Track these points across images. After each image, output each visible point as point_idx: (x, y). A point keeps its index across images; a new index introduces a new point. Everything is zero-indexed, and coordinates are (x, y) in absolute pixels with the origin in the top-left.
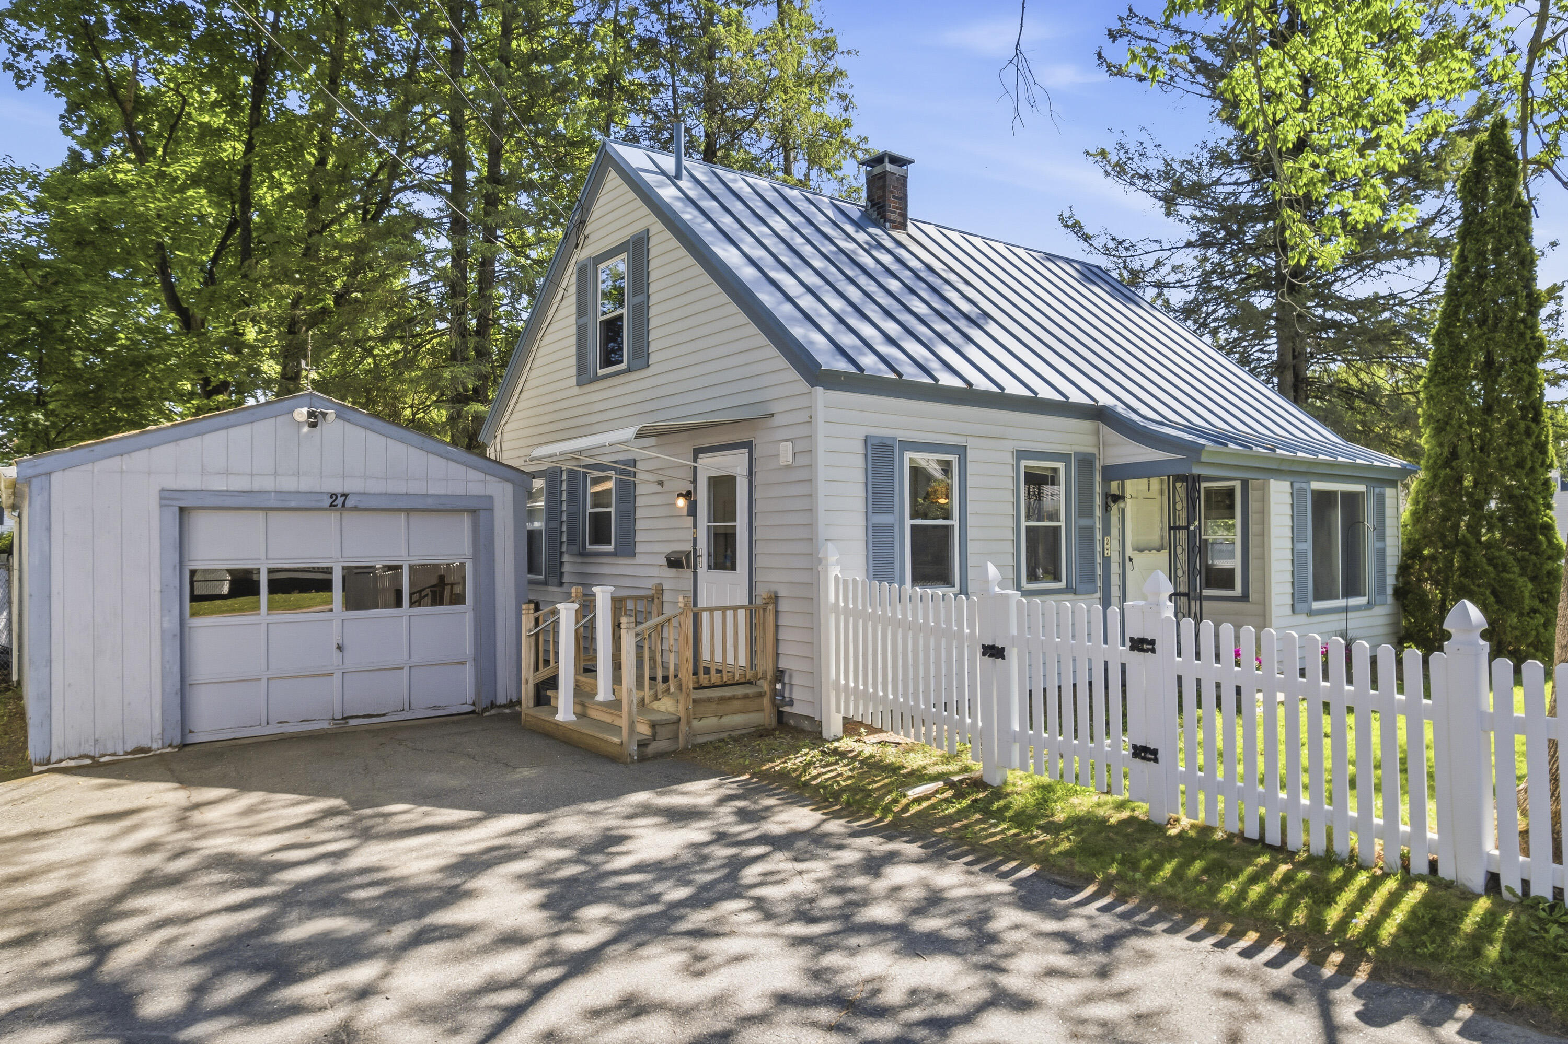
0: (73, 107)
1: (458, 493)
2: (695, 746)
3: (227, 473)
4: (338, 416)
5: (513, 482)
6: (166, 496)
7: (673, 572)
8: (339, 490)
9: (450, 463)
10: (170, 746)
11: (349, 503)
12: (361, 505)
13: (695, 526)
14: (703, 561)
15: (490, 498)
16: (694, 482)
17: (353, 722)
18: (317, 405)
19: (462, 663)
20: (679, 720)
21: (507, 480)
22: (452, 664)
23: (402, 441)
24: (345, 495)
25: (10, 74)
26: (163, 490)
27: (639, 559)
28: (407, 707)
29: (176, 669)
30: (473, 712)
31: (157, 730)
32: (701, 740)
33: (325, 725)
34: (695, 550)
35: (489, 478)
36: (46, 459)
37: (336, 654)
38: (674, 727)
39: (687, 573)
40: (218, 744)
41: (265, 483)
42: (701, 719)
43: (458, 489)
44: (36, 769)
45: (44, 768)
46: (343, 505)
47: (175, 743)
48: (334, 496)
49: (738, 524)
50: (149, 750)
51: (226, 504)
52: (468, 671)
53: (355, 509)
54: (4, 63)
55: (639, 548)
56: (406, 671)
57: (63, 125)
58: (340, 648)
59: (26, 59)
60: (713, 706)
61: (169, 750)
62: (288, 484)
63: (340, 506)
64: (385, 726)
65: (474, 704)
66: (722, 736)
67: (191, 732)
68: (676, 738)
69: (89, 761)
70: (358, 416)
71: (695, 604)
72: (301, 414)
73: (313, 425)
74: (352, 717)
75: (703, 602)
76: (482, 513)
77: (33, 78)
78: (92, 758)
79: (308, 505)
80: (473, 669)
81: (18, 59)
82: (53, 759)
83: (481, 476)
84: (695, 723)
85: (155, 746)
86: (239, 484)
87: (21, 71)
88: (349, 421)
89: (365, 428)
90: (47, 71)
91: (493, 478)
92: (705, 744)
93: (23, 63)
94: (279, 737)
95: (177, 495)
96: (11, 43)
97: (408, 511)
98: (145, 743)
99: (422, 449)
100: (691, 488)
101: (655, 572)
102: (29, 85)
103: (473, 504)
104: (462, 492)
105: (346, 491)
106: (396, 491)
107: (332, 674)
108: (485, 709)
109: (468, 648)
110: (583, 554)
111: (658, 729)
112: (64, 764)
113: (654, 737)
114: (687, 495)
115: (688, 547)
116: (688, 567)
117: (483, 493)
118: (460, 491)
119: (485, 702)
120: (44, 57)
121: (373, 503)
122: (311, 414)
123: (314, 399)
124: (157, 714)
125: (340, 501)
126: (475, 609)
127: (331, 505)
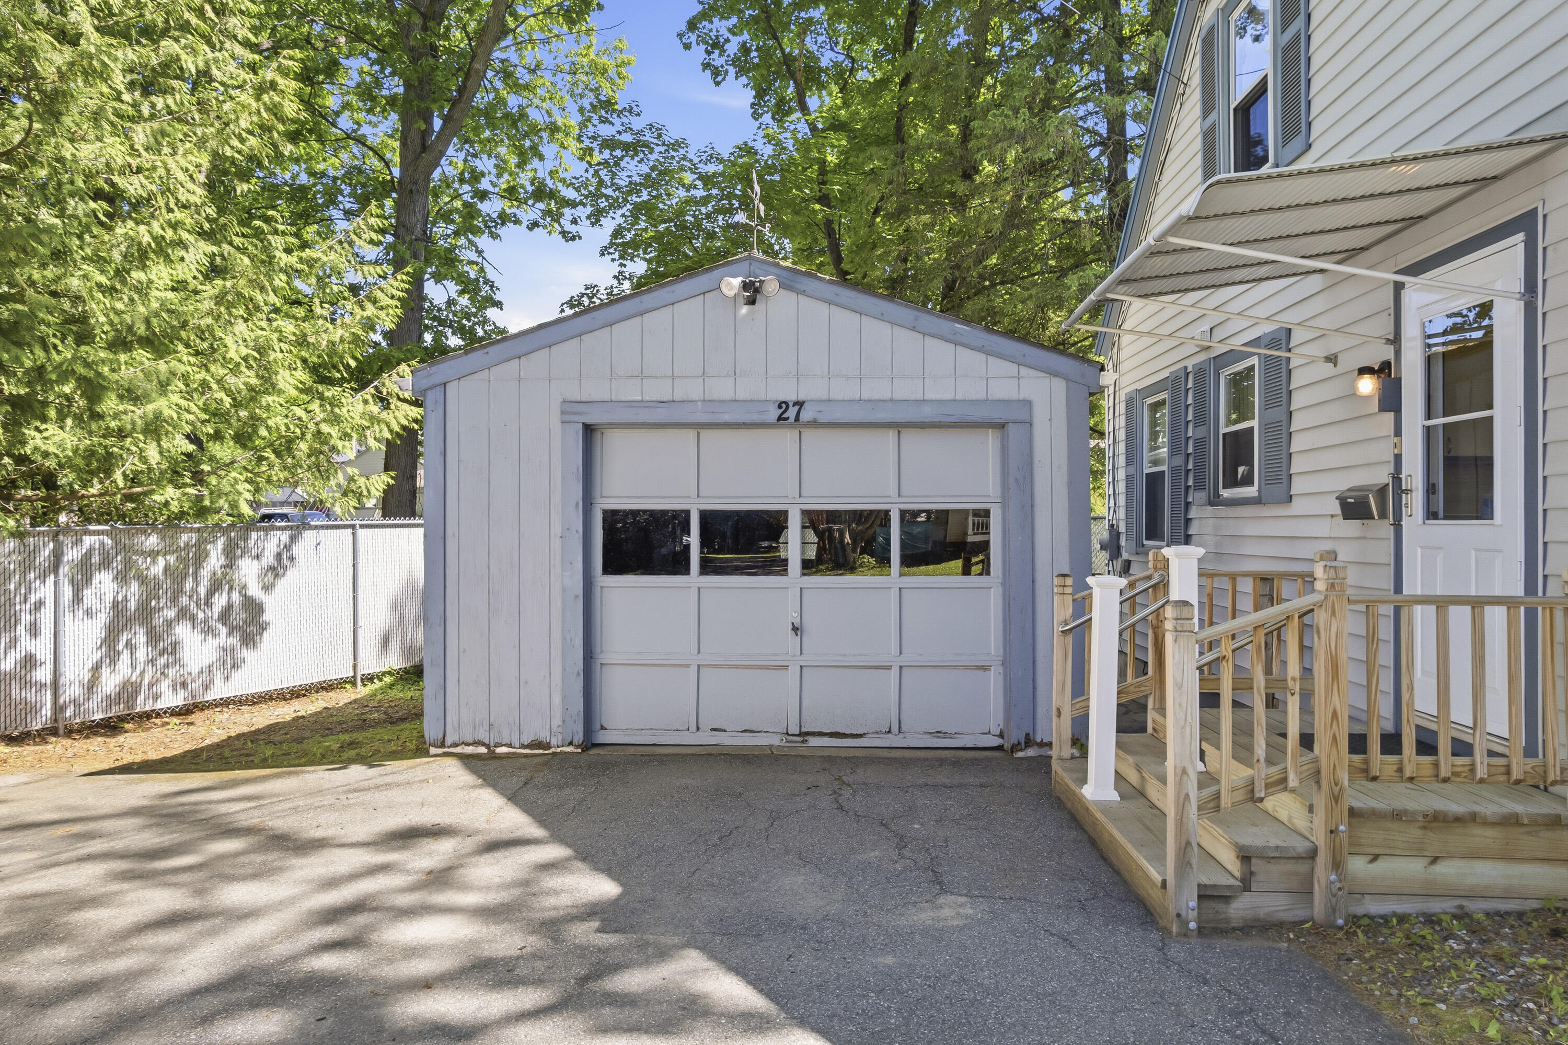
0: (761, 94)
1: (973, 396)
2: (1355, 919)
3: (642, 376)
4: (783, 286)
5: (1067, 379)
6: (569, 407)
7: (1353, 527)
8: (791, 397)
9: (959, 348)
10: (571, 743)
11: (806, 416)
12: (822, 418)
13: (1398, 432)
14: (1416, 502)
15: (1028, 404)
16: (1396, 340)
17: (814, 741)
18: (758, 271)
19: (984, 668)
20: (1313, 854)
21: (1056, 374)
22: (966, 667)
23: (881, 318)
24: (800, 404)
25: (708, 72)
26: (564, 402)
27: (1298, 506)
28: (895, 728)
29: (579, 641)
30: (1000, 748)
31: (557, 721)
32: (1374, 907)
33: (775, 741)
34: (1397, 479)
35: (1024, 371)
36: (441, 366)
37: (793, 641)
38: (1303, 867)
39: (1385, 529)
40: (632, 750)
41: (691, 390)
42: (1375, 858)
43: (972, 390)
44: (433, 750)
45: (440, 751)
46: (797, 418)
47: (575, 742)
48: (783, 405)
49: (1497, 413)
50: (548, 746)
51: (640, 419)
52: (994, 680)
53: (814, 424)
54: (703, 64)
55: (1297, 487)
56: (895, 671)
57: (754, 113)
58: (795, 629)
59: (720, 55)
60: (1414, 832)
61: (570, 749)
62: (722, 389)
63: (792, 419)
64: (858, 753)
65: (1001, 735)
66: (1436, 906)
67: (603, 728)
68: (1305, 891)
69: (482, 750)
70: (816, 284)
71: (1398, 589)
72: (733, 284)
73: (752, 302)
74: (813, 734)
75: (1413, 585)
76: (1011, 428)
77: (727, 72)
78: (487, 746)
79: (747, 418)
80: (1001, 678)
81: (713, 56)
82: (449, 741)
83: (1012, 368)
84: (1357, 865)
85: (554, 742)
86: (656, 391)
87: (716, 68)
88: (804, 293)
89: (830, 303)
90: (735, 62)
91: (1032, 372)
92: (1386, 918)
93: (718, 60)
94: (714, 751)
95: (580, 407)
96: (707, 43)
97: (899, 426)
98: (544, 736)
99: (914, 329)
100: (1388, 353)
101: (1322, 528)
102: (724, 79)
103: (997, 415)
104: (981, 396)
105: (801, 398)
106: (876, 396)
107: (786, 667)
108: (1015, 748)
109: (993, 645)
110: (1215, 500)
111: (1256, 864)
112: (458, 750)
113: (1246, 884)
114: (1383, 370)
115: (1382, 476)
116: (1383, 515)
117: (1014, 395)
118: (978, 392)
119: (1016, 736)
120: (732, 48)
121: (838, 415)
122: (746, 286)
123: (755, 264)
124: (557, 700)
125: (791, 413)
126: (1005, 584)
127: (780, 418)
